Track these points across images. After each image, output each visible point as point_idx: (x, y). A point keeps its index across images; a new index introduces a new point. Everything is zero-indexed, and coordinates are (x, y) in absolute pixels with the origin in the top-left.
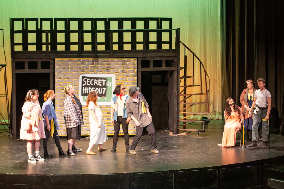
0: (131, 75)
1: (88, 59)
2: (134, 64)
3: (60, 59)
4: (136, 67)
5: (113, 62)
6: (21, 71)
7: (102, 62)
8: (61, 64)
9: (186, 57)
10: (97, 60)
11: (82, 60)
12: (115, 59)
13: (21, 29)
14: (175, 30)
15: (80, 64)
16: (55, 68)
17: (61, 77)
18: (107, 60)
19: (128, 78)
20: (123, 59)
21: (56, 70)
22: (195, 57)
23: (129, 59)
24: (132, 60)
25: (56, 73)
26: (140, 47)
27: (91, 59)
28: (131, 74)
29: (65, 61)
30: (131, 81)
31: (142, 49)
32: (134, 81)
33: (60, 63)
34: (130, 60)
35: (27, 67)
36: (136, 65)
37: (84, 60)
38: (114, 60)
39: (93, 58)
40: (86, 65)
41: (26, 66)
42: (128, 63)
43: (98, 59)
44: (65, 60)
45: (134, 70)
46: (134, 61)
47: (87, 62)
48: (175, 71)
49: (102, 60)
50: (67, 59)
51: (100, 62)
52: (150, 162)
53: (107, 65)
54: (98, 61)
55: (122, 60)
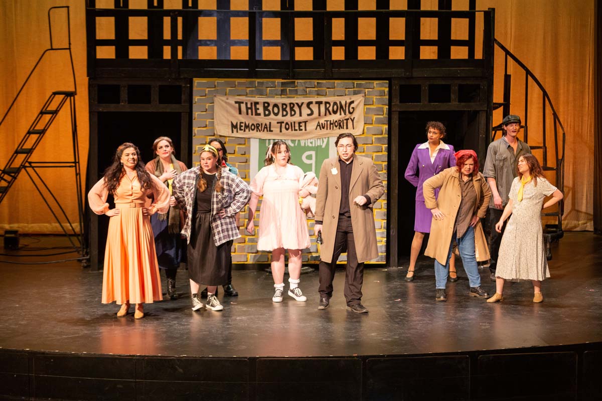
0: (374, 119)
1: (272, 82)
2: (382, 94)
3: (204, 81)
4: (387, 102)
5: (332, 90)
6: (112, 108)
7: (307, 88)
8: (207, 92)
9: (507, 78)
10: (294, 82)
11: (258, 82)
12: (336, 82)
13: (112, 7)
14: (483, 13)
15: (252, 92)
16: (194, 102)
17: (207, 123)
18: (318, 83)
19: (367, 128)
20: (356, 82)
21: (194, 105)
22: (529, 77)
23: (370, 83)
24: (376, 84)
25: (196, 114)
26: (397, 53)
27: (278, 81)
28: (374, 117)
29: (216, 84)
30: (375, 135)
31: (403, 58)
32: (382, 134)
33: (205, 91)
34: (373, 83)
35: (127, 99)
36: (387, 97)
37: (263, 83)
38: (334, 82)
39: (283, 79)
40: (266, 95)
41: (124, 95)
42: (367, 90)
43: (296, 81)
44: (218, 82)
45: (383, 107)
46: (382, 86)
47: (268, 89)
48: (480, 112)
49: (305, 83)
50: (222, 81)
51: (300, 88)
52: (416, 329)
53: (318, 95)
54: (297, 87)
55: (354, 83)
